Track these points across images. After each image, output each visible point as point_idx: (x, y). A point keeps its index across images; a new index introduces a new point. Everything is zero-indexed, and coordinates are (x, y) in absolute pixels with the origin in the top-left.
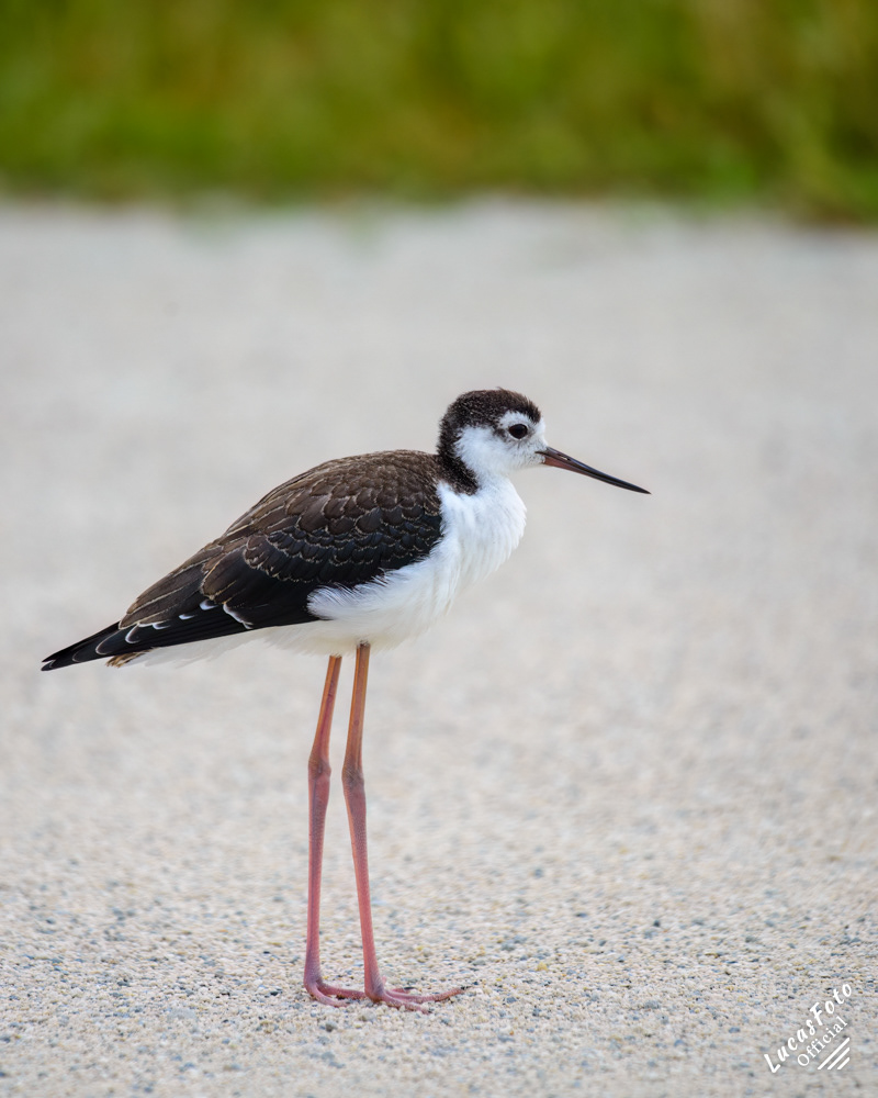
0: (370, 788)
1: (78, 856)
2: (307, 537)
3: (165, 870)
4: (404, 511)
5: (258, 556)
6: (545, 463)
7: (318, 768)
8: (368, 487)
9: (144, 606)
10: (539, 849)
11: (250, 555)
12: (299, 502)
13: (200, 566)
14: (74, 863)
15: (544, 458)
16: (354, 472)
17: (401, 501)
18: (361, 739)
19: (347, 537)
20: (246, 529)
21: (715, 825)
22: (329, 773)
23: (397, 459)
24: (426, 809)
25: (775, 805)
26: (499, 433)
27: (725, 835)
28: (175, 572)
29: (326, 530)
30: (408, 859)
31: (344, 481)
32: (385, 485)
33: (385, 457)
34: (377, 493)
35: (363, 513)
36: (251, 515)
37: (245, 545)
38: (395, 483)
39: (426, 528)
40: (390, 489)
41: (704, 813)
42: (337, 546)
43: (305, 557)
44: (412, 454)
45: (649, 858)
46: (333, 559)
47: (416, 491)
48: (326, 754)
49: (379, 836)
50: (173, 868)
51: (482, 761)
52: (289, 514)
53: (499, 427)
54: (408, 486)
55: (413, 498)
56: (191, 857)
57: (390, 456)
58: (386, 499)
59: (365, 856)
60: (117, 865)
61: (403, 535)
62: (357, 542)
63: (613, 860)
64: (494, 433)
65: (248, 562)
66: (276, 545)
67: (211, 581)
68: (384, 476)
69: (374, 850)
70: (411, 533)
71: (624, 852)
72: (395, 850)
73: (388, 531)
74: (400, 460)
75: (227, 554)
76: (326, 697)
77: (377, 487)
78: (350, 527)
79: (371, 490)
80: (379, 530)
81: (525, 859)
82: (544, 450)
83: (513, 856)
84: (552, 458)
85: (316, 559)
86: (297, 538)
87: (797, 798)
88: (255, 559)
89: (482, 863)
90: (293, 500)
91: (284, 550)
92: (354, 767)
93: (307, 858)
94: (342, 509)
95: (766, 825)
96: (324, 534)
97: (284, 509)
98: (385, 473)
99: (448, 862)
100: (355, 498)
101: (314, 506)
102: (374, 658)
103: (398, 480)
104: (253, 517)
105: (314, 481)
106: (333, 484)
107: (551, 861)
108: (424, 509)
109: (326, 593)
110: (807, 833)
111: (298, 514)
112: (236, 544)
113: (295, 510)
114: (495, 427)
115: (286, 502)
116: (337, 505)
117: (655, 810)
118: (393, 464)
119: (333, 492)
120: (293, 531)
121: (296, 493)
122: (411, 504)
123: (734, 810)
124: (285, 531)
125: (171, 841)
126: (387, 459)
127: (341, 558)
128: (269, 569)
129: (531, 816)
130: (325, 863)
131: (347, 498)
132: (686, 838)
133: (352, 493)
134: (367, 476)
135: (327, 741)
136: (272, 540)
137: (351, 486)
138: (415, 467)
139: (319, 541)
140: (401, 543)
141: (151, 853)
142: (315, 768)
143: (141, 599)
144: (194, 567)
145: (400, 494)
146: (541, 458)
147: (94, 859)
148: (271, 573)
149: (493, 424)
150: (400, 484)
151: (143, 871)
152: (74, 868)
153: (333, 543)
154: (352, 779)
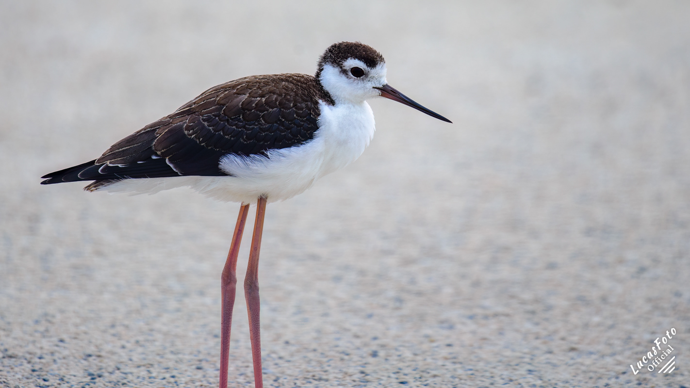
0: (262, 294)
1: (64, 336)
2: (228, 121)
3: (123, 347)
4: (296, 113)
5: (193, 129)
6: (382, 95)
7: (228, 278)
8: (274, 93)
9: (115, 152)
10: (375, 338)
11: (188, 128)
12: (226, 97)
13: (155, 130)
14: (62, 341)
15: (380, 92)
16: (266, 84)
17: (295, 105)
18: (258, 259)
19: (254, 124)
20: (188, 111)
21: (493, 325)
22: (235, 282)
23: (293, 79)
24: (299, 311)
25: (533, 312)
26: (344, 72)
27: (501, 332)
28: (138, 132)
29: (241, 117)
30: (287, 343)
31: (259, 88)
32: (286, 94)
33: (286, 77)
34: (279, 98)
35: (267, 110)
36: (194, 101)
37: (186, 121)
38: (292, 94)
39: (308, 125)
40: (289, 97)
41: (486, 317)
42: (247, 129)
43: (225, 134)
44: (303, 77)
45: (449, 345)
46: (243, 138)
47: (307, 101)
48: (234, 269)
49: (268, 327)
50: (128, 345)
51: (337, 279)
52: (217, 104)
53: (343, 68)
54: (301, 97)
55: (304, 105)
56: (141, 338)
57: (290, 77)
58: (285, 104)
59: (259, 339)
60: (90, 342)
61: (292, 127)
62: (260, 129)
63: (425, 346)
64: (340, 72)
65: (186, 132)
66: (206, 124)
67: (159, 142)
68: (286, 89)
69: (265, 336)
70: (298, 126)
71: (432, 341)
72: (278, 337)
73: (282, 124)
74: (295, 80)
75: (174, 125)
76: (237, 231)
77: (280, 95)
78: (257, 118)
79: (275, 96)
80: (276, 123)
81: (366, 345)
82: (381, 86)
83: (358, 342)
84: (387, 92)
85: (231, 137)
86: (221, 120)
87: (549, 308)
88: (191, 131)
89: (337, 346)
90: (223, 95)
91: (211, 128)
92: (252, 278)
93: (219, 340)
94: (254, 105)
95: (528, 326)
96: (239, 120)
97: (215, 100)
98: (287, 87)
99: (314, 346)
100: (264, 99)
101: (236, 100)
102: (269, 206)
103: (295, 92)
104: (194, 103)
105: (238, 85)
106: (250, 89)
107: (383, 346)
108: (311, 113)
109: (232, 157)
110: (555, 332)
111: (224, 105)
112: (180, 119)
113: (222, 102)
114: (341, 68)
115: (217, 96)
116: (252, 102)
117: (453, 315)
118: (291, 82)
119: (250, 94)
120: (218, 115)
121: (226, 91)
122: (302, 109)
123: (507, 315)
124: (214, 115)
125: (127, 327)
126: (288, 79)
127: (248, 138)
128: (199, 139)
129: (370, 316)
130: (232, 344)
131: (259, 99)
132: (474, 332)
133: (262, 96)
134: (275, 86)
135: (235, 261)
136: (204, 120)
137: (263, 91)
138: (304, 86)
139: (236, 125)
140: (290, 133)
141: (114, 335)
142: (226, 278)
143: (113, 148)
144: (150, 132)
145: (295, 101)
146: (378, 92)
147: (75, 338)
148: (201, 142)
149: (340, 65)
150: (297, 95)
151: (108, 347)
152: (61, 344)
153: (244, 127)
154: (250, 287)
